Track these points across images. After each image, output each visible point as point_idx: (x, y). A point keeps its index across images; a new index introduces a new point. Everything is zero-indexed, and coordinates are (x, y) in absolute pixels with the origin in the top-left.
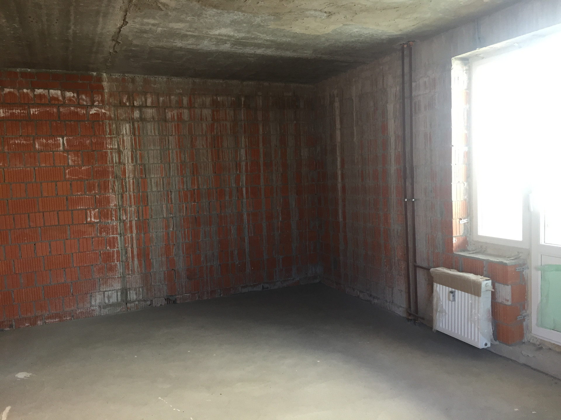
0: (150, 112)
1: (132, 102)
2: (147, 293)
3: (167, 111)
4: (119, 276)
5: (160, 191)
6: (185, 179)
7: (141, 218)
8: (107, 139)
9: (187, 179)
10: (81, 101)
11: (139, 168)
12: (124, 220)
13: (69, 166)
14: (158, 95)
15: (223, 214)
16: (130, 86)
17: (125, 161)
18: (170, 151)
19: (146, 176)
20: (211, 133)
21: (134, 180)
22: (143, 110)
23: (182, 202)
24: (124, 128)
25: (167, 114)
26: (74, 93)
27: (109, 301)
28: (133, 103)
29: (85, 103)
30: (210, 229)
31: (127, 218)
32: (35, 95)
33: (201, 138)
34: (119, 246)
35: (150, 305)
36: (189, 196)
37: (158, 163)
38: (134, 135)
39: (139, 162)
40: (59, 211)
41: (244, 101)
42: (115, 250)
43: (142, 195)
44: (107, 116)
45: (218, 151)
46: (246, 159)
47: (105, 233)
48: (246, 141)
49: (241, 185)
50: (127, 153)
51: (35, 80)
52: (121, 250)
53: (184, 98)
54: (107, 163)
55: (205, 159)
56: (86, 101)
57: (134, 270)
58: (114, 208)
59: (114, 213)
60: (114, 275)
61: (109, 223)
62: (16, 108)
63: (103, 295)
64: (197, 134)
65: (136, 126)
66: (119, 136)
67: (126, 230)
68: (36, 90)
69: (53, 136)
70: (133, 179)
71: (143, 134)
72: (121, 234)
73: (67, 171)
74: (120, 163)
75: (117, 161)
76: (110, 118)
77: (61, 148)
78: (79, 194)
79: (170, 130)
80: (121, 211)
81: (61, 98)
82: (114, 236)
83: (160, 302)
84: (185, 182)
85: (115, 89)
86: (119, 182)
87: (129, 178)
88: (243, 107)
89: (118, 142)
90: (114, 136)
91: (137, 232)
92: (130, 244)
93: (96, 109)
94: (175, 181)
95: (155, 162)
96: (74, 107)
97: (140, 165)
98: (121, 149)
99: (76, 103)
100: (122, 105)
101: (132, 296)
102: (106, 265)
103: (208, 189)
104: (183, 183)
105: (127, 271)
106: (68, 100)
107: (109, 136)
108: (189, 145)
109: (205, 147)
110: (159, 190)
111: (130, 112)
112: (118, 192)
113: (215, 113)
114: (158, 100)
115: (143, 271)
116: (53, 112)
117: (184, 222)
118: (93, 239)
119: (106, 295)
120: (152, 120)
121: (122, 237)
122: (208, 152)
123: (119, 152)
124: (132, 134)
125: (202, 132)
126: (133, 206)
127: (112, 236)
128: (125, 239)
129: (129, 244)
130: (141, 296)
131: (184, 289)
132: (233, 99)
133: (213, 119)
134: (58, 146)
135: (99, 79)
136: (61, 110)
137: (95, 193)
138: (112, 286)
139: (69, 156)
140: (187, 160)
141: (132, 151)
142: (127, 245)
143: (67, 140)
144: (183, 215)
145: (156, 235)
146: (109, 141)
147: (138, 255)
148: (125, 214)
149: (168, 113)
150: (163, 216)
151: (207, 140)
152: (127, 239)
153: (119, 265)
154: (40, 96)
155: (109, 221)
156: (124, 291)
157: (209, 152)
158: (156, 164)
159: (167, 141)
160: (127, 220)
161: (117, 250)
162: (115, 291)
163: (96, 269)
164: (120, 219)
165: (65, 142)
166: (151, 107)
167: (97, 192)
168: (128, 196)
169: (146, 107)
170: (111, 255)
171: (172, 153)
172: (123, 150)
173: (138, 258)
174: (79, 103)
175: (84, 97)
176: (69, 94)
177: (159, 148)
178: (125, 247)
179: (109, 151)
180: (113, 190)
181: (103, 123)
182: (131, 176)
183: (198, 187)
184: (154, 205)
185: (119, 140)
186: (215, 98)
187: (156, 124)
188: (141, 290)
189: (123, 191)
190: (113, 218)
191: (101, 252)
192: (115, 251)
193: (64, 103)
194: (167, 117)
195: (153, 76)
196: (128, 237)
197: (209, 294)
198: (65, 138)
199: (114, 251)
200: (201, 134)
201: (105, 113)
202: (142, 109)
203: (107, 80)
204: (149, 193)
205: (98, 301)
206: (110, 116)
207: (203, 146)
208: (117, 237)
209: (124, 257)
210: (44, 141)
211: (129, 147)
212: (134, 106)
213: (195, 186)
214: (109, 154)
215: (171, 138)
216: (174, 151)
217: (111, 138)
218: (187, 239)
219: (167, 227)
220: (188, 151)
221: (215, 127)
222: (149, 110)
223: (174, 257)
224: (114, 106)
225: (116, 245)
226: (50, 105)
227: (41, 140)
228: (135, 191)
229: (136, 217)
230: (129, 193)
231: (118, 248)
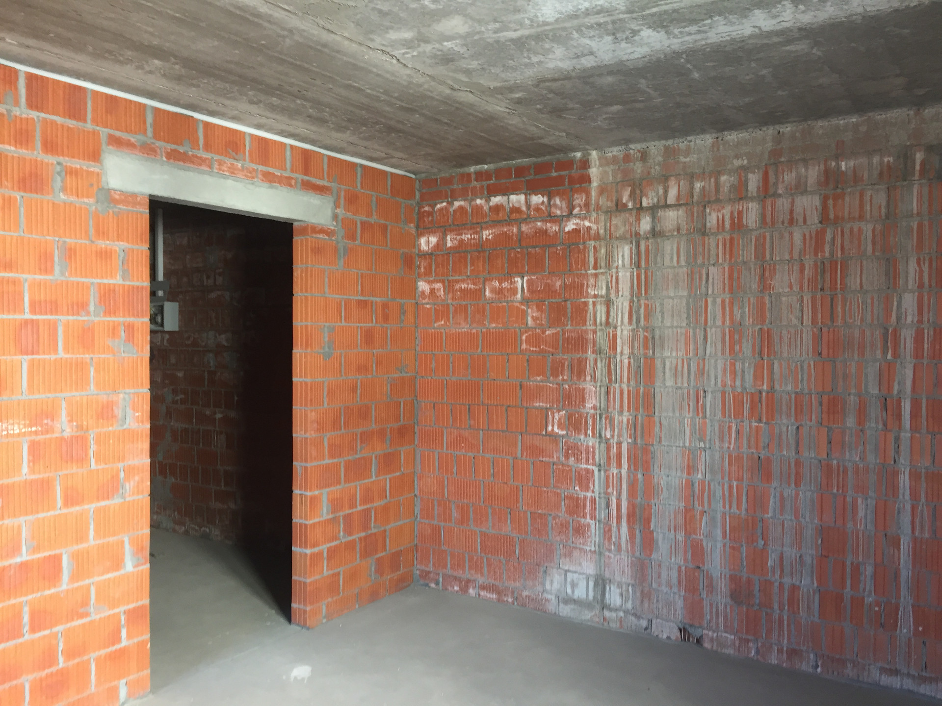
0: (671, 218)
1: (638, 201)
2: (642, 602)
3: (708, 210)
4: (593, 549)
5: (680, 388)
6: (738, 366)
7: (639, 441)
8: (590, 278)
9: (743, 364)
10: (553, 210)
11: (642, 336)
12: (609, 439)
13: (528, 329)
14: (692, 178)
15: (835, 462)
16: (638, 168)
17: (617, 321)
18: (710, 300)
19: (654, 353)
20: (816, 254)
21: (632, 361)
22: (659, 214)
23: (730, 416)
24: (620, 255)
25: (708, 218)
26: (543, 197)
27: (573, 592)
28: (641, 203)
29: (558, 212)
30: (797, 494)
31: (613, 436)
32: (490, 208)
33: (786, 267)
34: (597, 488)
35: (646, 629)
36: (747, 406)
37: (681, 327)
38: (638, 266)
39: (642, 323)
40: (509, 406)
41: (923, 164)
42: (589, 494)
43: (644, 392)
44: (592, 232)
45: (832, 300)
46: (920, 321)
47: (573, 459)
48: (921, 272)
49: (895, 392)
50: (622, 303)
51: (492, 182)
52: (599, 497)
53: (750, 176)
54: (585, 325)
55: (793, 319)
56: (561, 209)
57: (620, 545)
58: (592, 411)
59: (590, 421)
60: (583, 544)
61: (582, 440)
62: (466, 231)
63: (563, 576)
64: (778, 258)
65: (643, 248)
66: (609, 270)
67: (609, 458)
68: (493, 198)
69: (509, 277)
70: (629, 358)
71: (656, 263)
72: (600, 465)
73: (524, 337)
74: (608, 323)
75: (604, 319)
76: (597, 237)
77: (519, 296)
78: (539, 378)
79: (712, 252)
80: (604, 421)
81: (524, 208)
82: (589, 467)
83: (667, 631)
84: (739, 373)
85: (611, 178)
86: (604, 361)
87: (622, 353)
88: (917, 177)
89: (608, 282)
90: (602, 270)
91: (629, 466)
92: (615, 489)
93: (575, 222)
94: (716, 367)
95: (675, 324)
96: (543, 221)
97: (646, 329)
98: (613, 296)
99: (547, 214)
100: (620, 207)
101: (614, 597)
102: (571, 521)
103: (796, 393)
104: (734, 373)
105: (606, 542)
106: (534, 210)
107: (594, 271)
108: (754, 286)
109: (796, 288)
110: (679, 385)
111: (634, 222)
112: (601, 381)
113: (830, 202)
114: (692, 188)
115: (638, 554)
116: (512, 232)
117: (730, 464)
118: (555, 466)
119: (569, 580)
120: (675, 233)
121: (602, 472)
122: (802, 301)
123: (608, 303)
124: (633, 266)
125: (791, 253)
126: (626, 413)
127: (585, 466)
128: (607, 477)
129: (613, 489)
130: (630, 602)
131: (721, 620)
132: (889, 161)
133: (824, 218)
134: (514, 291)
135: (585, 164)
136: (524, 228)
137: (563, 380)
138: (580, 564)
139: (530, 311)
140: (748, 321)
141: (632, 301)
142: (610, 490)
143: (528, 280)
144: (729, 448)
145: (667, 483)
146: (592, 281)
147: (628, 516)
148: (610, 427)
149: (710, 214)
150: (684, 443)
151: (802, 271)
152: (611, 477)
153: (593, 527)
154: (497, 208)
155: (582, 437)
156: (601, 583)
157: (805, 301)
158: (676, 327)
159: (704, 276)
160: (612, 441)
161: (592, 497)
162: (584, 576)
163: (556, 523)
164: (600, 435)
165: (525, 285)
166: (677, 206)
167: (565, 378)
168: (618, 391)
169: (667, 206)
170: (582, 503)
171: (714, 302)
172: (614, 299)
173: (628, 521)
174: (550, 215)
175: (558, 201)
176: (537, 199)
177: (685, 293)
178: (606, 493)
179: (591, 300)
180: (594, 378)
181: (585, 247)
182: (626, 351)
183: (772, 387)
184: (665, 418)
185: (609, 280)
186: (833, 164)
187: (682, 243)
188: (630, 590)
189: (610, 380)
190: (588, 432)
191: (566, 494)
192: (589, 498)
193: (529, 216)
194: (708, 224)
195: (683, 140)
196: (613, 474)
197: (785, 655)
198: (525, 278)
199: (586, 498)
200: (787, 257)
201: (590, 227)
202: (658, 212)
203: (597, 163)
204: (657, 390)
205: (556, 586)
206: (598, 232)
207: (791, 288)
208: (593, 471)
209: (603, 512)
210: (497, 284)
211: (627, 293)
212: (641, 208)
213: (763, 384)
214: (591, 307)
215: (712, 269)
216: (719, 301)
217: (596, 275)
218: (734, 505)
219: (691, 469)
220: (752, 299)
221: (828, 236)
222: (671, 213)
223: (702, 540)
224: (606, 212)
225: (591, 485)
226: (509, 222)
227: (493, 283)
228: (632, 383)
229: (631, 437)
230: (620, 387)
231: (593, 492)
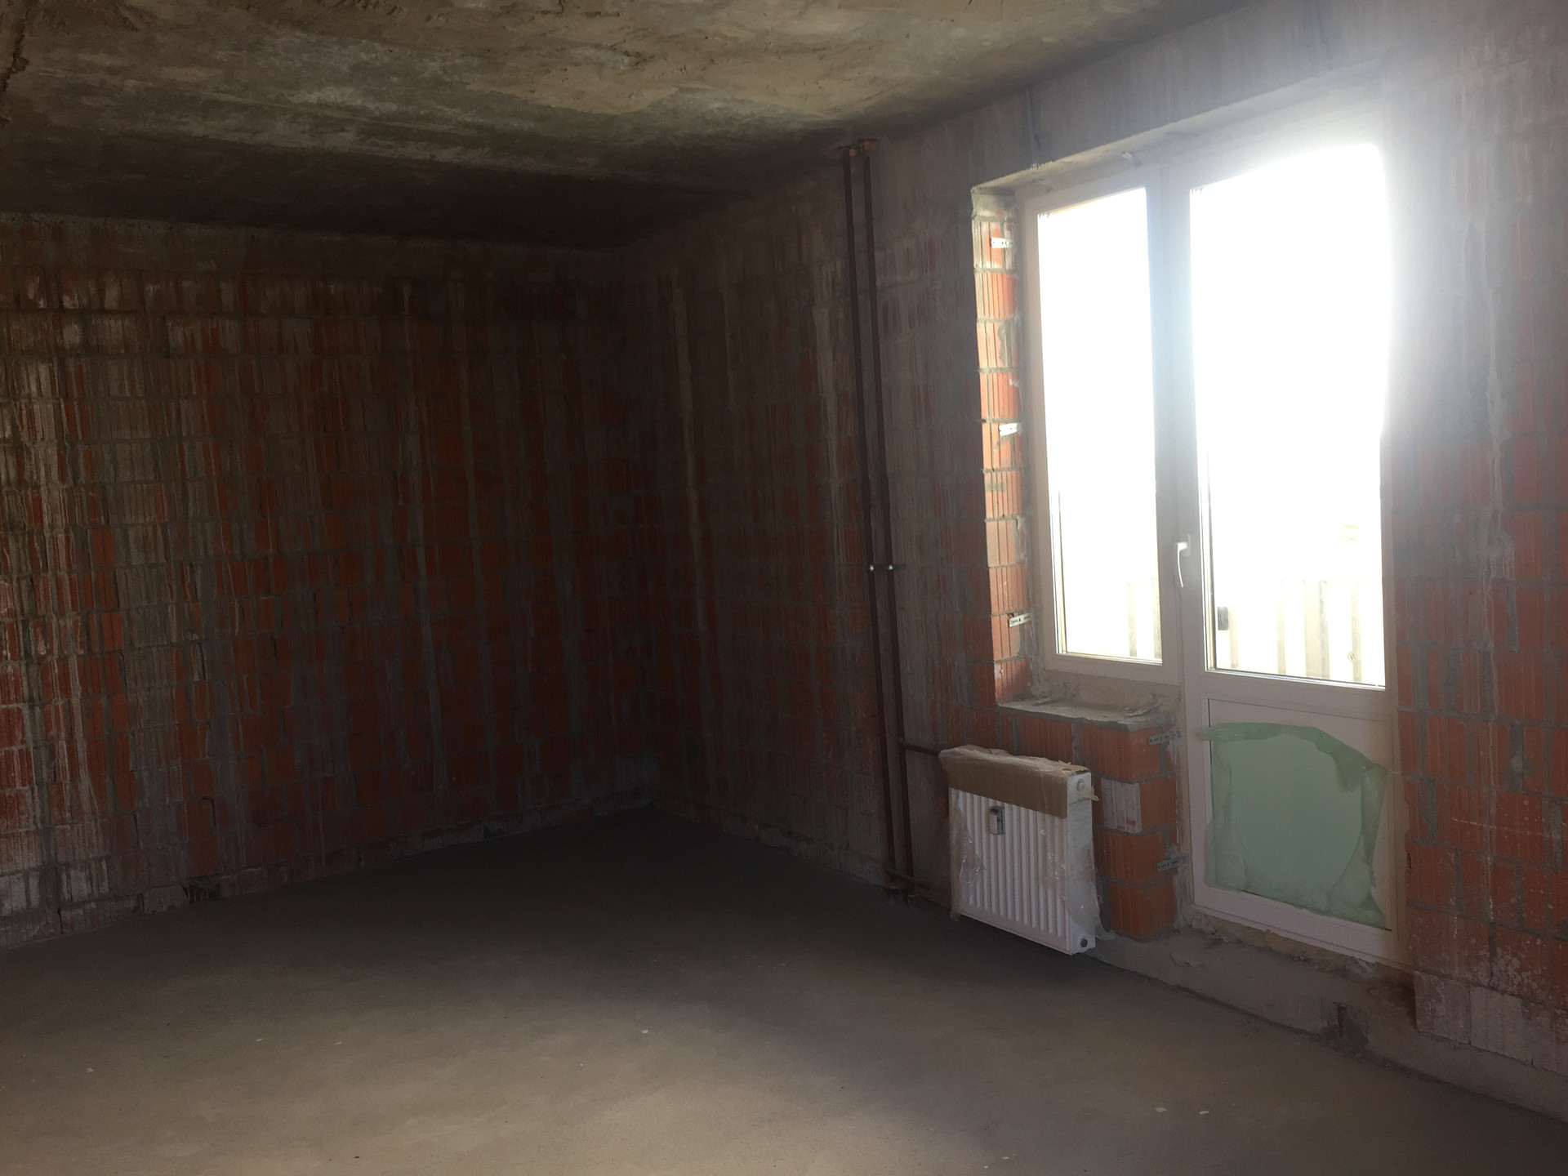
0: (114, 329)
1: (54, 299)
2: (126, 876)
3: (169, 324)
4: (33, 828)
5: (155, 566)
6: (235, 527)
7: (96, 649)
9: (240, 526)
11: (84, 498)
12: (44, 657)
14: (140, 278)
15: (358, 625)
16: (50, 251)
17: (38, 477)
18: (186, 445)
19: (107, 521)
20: (313, 389)
21: (72, 535)
22: (93, 321)
23: (230, 594)
24: (33, 379)
25: (170, 334)
28: (61, 303)
30: (321, 672)
31: (50, 652)
33: (281, 404)
34: (29, 734)
35: (136, 909)
36: (250, 577)
37: (147, 482)
38: (67, 396)
39: (83, 478)
41: (411, 298)
42: (15, 749)
43: (98, 579)
45: (337, 443)
46: (425, 464)
48: (421, 413)
49: (409, 540)
50: (45, 453)
52: (35, 748)
53: (222, 285)
55: (296, 466)
57: (80, 806)
58: (7, 620)
60: (13, 827)
64: (269, 393)
65: (71, 369)
66: (15, 400)
67: (47, 686)
70: (67, 531)
71: (96, 393)
72: (31, 699)
74: (21, 482)
75: (13, 475)
79: (182, 381)
80: (32, 630)
82: (10, 706)
83: (167, 898)
84: (236, 537)
85: (1, 259)
86: (21, 539)
87: (52, 526)
88: (406, 313)
89: (13, 418)
91: (84, 690)
92: (63, 728)
94: (204, 532)
95: (138, 478)
97: (90, 487)
98: (25, 439)
100: (22, 306)
101: (78, 885)
103: (308, 553)
104: (230, 538)
105: (56, 812)
108: (244, 426)
109: (295, 429)
110: (153, 561)
111: (51, 329)
112: (20, 571)
113: (323, 330)
114: (142, 291)
115: (111, 810)
117: (237, 655)
120: (122, 351)
121: (38, 710)
122: (304, 445)
123: (19, 451)
124: (58, 396)
125: (284, 386)
126: (70, 613)
127: (4, 706)
128: (46, 716)
129: (59, 729)
130: (106, 883)
131: (243, 853)
132: (378, 291)
133: (317, 347)
138: (10, 859)
140: (241, 471)
141: (61, 447)
142: (53, 733)
144: (233, 634)
145: (149, 699)
147: (91, 761)
148: (44, 637)
149: (172, 329)
150: (169, 639)
151: (299, 409)
152: (53, 713)
153: (28, 795)
156: (51, 874)
157: (307, 444)
158: (140, 482)
159: (174, 415)
160: (49, 659)
161: (21, 751)
162: (21, 875)
164: (28, 654)
166: (120, 313)
168: (52, 584)
169: (104, 312)
171: (192, 449)
172: (29, 444)
173: (91, 769)
177: (148, 435)
178: (47, 738)
182: (61, 520)
183: (278, 550)
184: (136, 609)
185: (16, 415)
186: (321, 285)
187: (136, 365)
188: (104, 867)
189: (35, 567)
190: (4, 652)
192: (16, 754)
194: (172, 343)
195: (121, 221)
196: (57, 708)
197: (324, 864)
199: (9, 755)
200: (281, 391)
202: (91, 320)
204: (119, 573)
207: (289, 427)
208: (20, 711)
209: (44, 768)
211: (51, 434)
212: (62, 310)
213: (269, 547)
215: (184, 404)
216: (199, 445)
218: (247, 705)
219: (182, 672)
220: (243, 443)
221: (325, 369)
222: (112, 322)
223: (207, 762)
225: (18, 733)
228: (75, 567)
229: (82, 647)
230: (55, 574)
231: (23, 742)
